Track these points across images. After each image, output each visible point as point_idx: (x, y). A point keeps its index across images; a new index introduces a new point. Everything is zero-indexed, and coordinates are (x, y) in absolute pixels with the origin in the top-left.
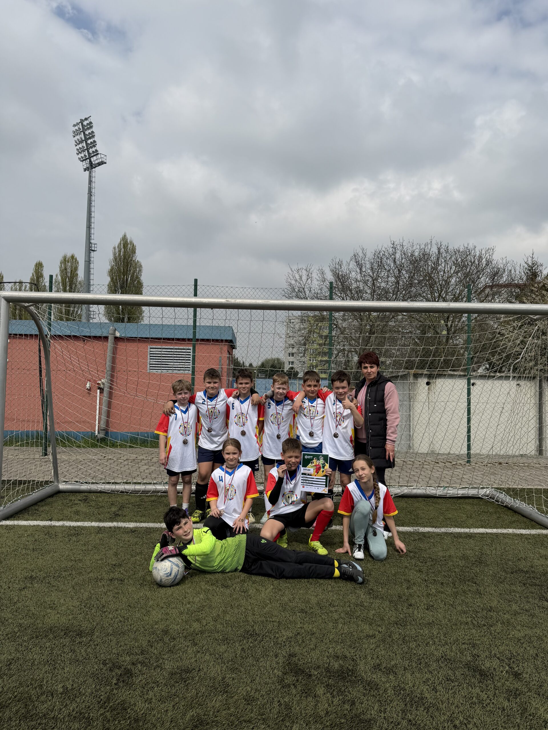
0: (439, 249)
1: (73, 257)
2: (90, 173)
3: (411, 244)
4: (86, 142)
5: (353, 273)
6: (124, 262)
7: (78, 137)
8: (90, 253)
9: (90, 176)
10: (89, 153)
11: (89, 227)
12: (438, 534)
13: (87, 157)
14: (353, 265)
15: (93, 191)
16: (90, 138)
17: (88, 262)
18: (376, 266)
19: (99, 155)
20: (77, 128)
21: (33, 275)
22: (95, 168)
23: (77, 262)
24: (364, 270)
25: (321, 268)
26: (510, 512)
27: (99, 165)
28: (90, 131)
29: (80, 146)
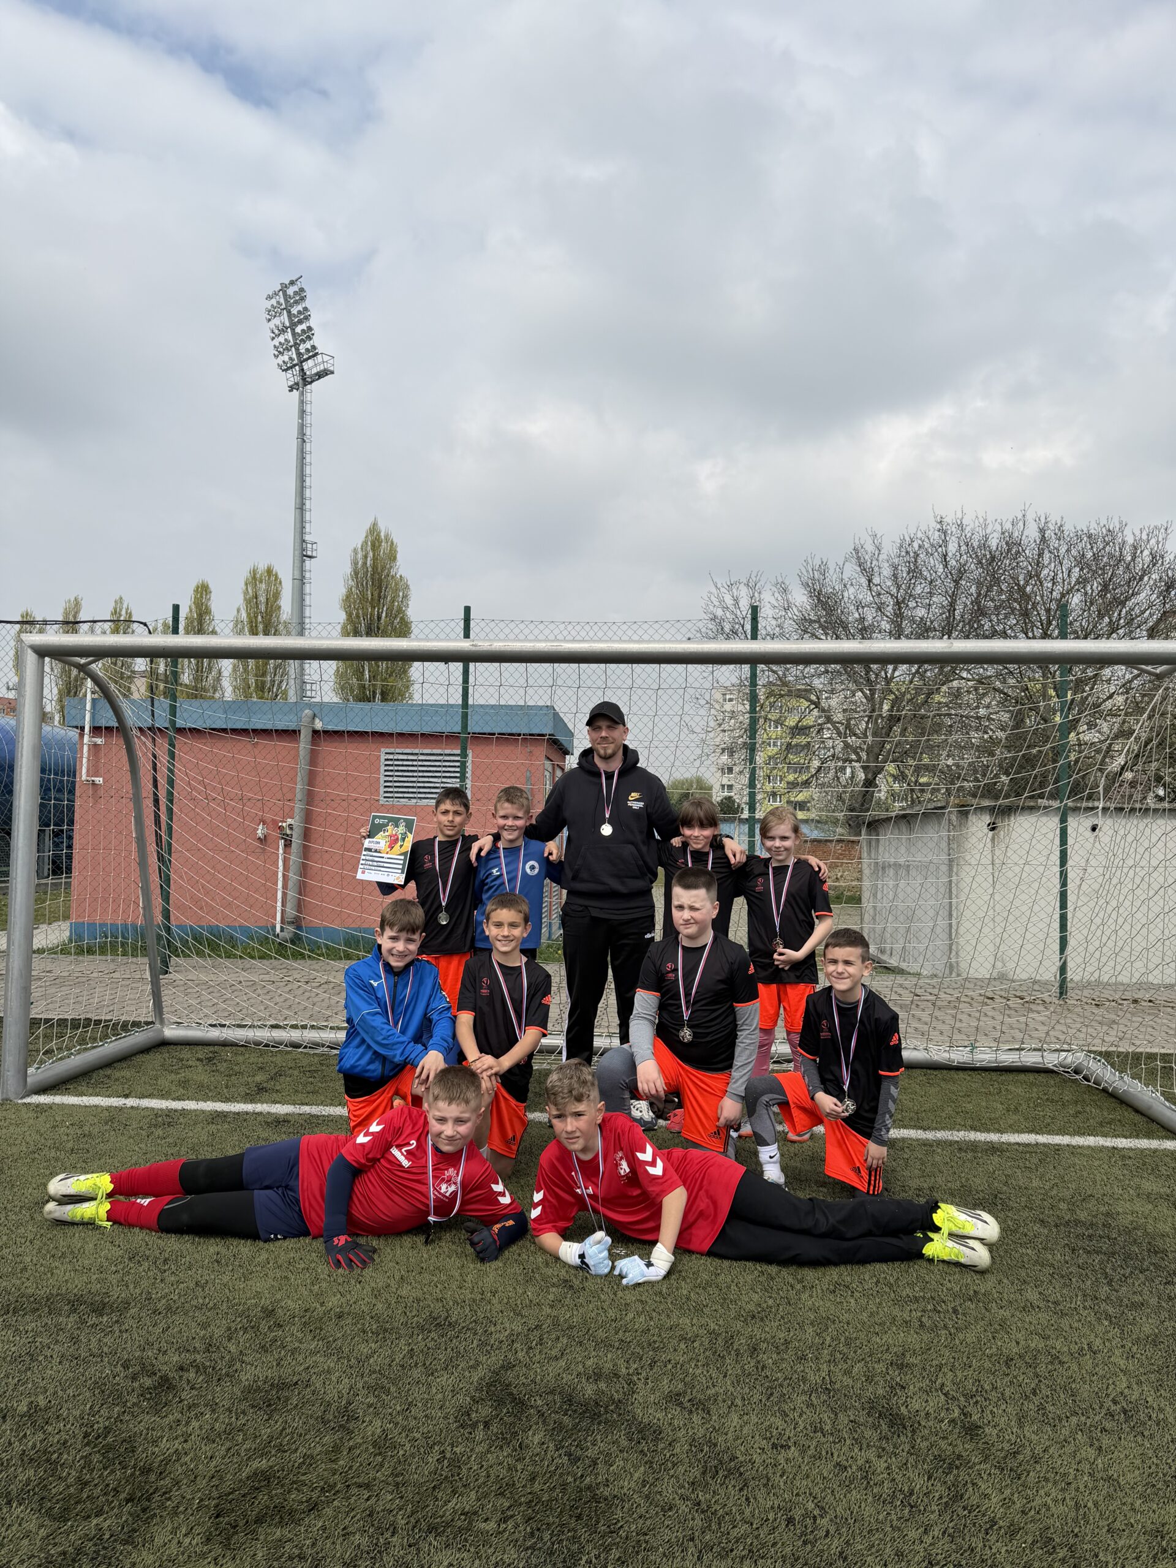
0: (1042, 531)
1: (269, 571)
2: (302, 394)
3: (981, 520)
4: (293, 330)
5: (852, 590)
6: (373, 579)
7: (276, 321)
8: (303, 561)
9: (302, 402)
10: (299, 354)
11: (301, 508)
12: (925, 1143)
13: (296, 362)
14: (851, 570)
15: (308, 433)
16: (300, 322)
17: (301, 581)
18: (903, 573)
19: (319, 357)
20: (274, 302)
21: (191, 611)
22: (311, 383)
23: (278, 581)
24: (876, 580)
25: (780, 580)
26: (1110, 1103)
27: (320, 377)
28: (300, 308)
29: (281, 339)
